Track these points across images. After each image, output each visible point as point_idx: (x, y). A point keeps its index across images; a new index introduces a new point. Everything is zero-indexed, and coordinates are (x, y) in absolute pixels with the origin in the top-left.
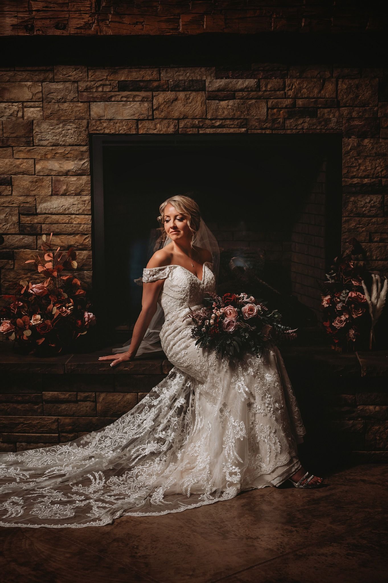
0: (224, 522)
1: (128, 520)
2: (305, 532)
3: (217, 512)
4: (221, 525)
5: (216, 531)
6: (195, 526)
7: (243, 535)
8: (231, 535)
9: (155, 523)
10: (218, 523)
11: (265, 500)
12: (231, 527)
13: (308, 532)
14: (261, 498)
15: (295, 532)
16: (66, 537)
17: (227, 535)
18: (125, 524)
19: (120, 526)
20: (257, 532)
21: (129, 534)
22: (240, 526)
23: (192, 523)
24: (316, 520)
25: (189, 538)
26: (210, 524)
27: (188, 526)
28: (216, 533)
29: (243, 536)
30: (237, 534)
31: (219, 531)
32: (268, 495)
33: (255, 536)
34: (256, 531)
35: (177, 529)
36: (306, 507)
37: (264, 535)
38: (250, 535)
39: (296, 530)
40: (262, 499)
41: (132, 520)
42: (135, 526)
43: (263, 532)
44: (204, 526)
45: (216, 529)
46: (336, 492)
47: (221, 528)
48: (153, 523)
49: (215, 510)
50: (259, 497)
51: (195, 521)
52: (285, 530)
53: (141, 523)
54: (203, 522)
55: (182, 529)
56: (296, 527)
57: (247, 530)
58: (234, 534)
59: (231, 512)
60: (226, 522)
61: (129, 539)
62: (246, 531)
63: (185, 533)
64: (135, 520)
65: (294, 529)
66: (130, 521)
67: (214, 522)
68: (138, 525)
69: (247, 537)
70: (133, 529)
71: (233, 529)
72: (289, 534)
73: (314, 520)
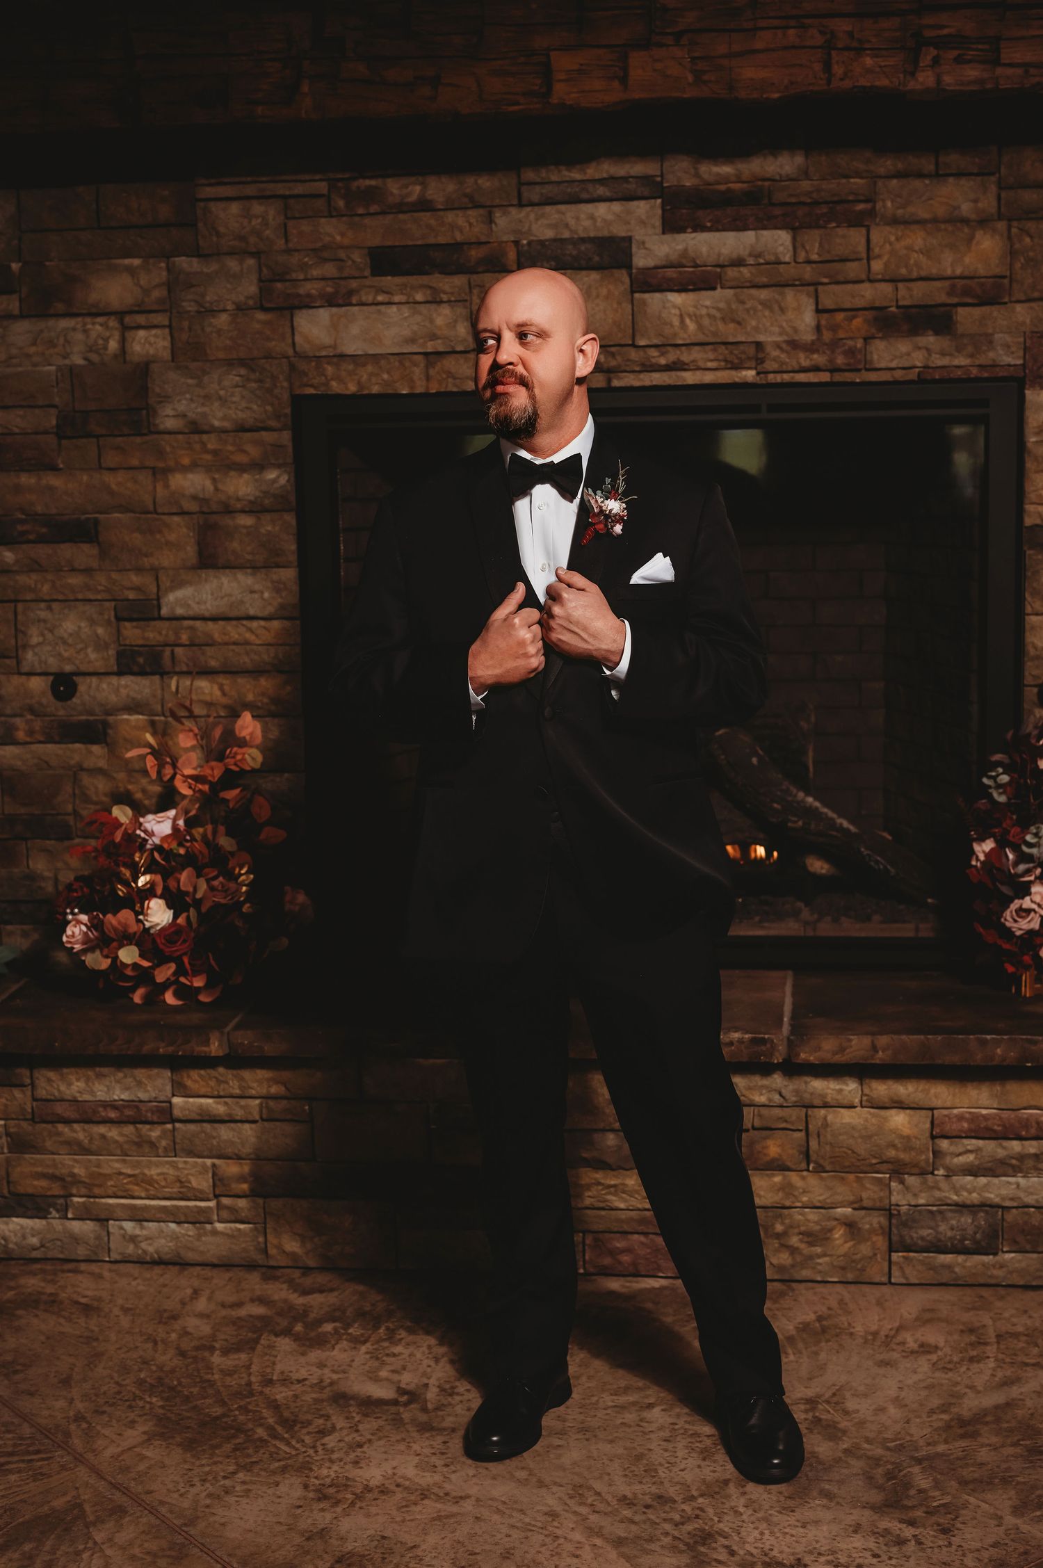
0: (693, 1498)
1: (387, 1482)
2: (941, 1543)
3: (673, 1460)
4: (683, 1510)
5: (667, 1534)
6: (597, 1512)
7: (754, 1551)
8: (715, 1549)
9: (468, 1497)
10: (675, 1502)
11: (820, 1420)
12: (716, 1519)
13: (950, 1544)
14: (806, 1411)
15: (913, 1542)
16: (202, 1544)
17: (702, 1549)
18: (375, 1499)
19: (361, 1508)
20: (797, 1542)
21: (384, 1538)
22: (744, 1517)
23: (589, 1501)
24: (972, 1500)
25: (577, 1557)
26: (647, 1507)
27: (575, 1513)
28: (667, 1540)
29: (752, 1555)
30: (735, 1548)
31: (676, 1533)
32: (828, 1402)
33: (792, 1558)
34: (792, 1536)
35: (539, 1524)
36: (941, 1448)
37: (820, 1554)
38: (775, 1553)
39: (915, 1536)
40: (810, 1415)
41: (398, 1486)
42: (406, 1506)
43: (817, 1542)
44: (627, 1513)
45: (668, 1527)
46: (1021, 1394)
47: (683, 1524)
48: (461, 1498)
49: (667, 1454)
50: (803, 1407)
51: (598, 1494)
52: (882, 1536)
53: (424, 1496)
54: (625, 1497)
55: (556, 1524)
56: (912, 1523)
57: (767, 1532)
58: (726, 1547)
59: (715, 1461)
60: (700, 1500)
61: (384, 1559)
62: (762, 1534)
63: (566, 1538)
64: (407, 1483)
65: (908, 1532)
66: (392, 1487)
67: (660, 1497)
68: (416, 1504)
69: (767, 1559)
70: (398, 1519)
71: (721, 1525)
72: (895, 1549)
73: (967, 1497)
